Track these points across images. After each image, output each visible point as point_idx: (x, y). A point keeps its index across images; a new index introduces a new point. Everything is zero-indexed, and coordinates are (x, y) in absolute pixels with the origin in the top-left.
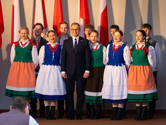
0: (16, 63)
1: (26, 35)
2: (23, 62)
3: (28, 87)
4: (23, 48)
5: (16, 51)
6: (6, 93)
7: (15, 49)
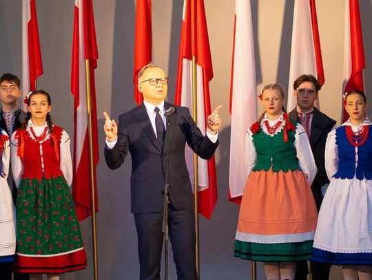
0: (258, 173)
1: (276, 103)
2: (274, 171)
3: (288, 231)
4: (272, 135)
5: (255, 145)
6: (235, 251)
7: (253, 141)
